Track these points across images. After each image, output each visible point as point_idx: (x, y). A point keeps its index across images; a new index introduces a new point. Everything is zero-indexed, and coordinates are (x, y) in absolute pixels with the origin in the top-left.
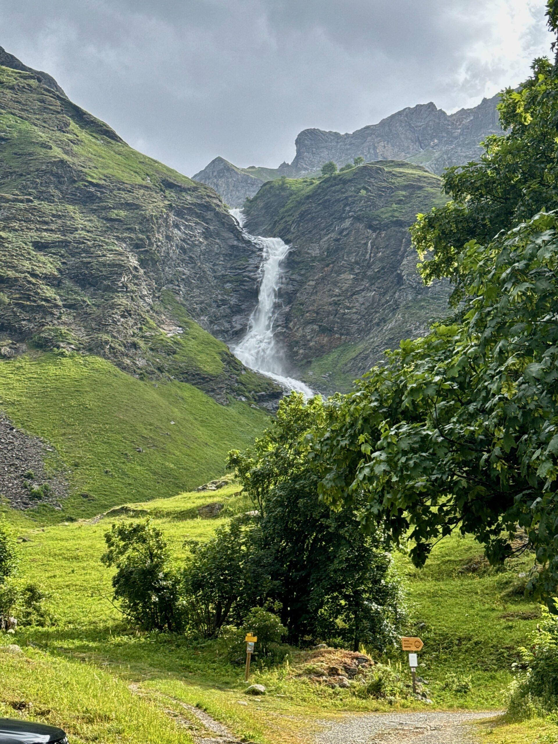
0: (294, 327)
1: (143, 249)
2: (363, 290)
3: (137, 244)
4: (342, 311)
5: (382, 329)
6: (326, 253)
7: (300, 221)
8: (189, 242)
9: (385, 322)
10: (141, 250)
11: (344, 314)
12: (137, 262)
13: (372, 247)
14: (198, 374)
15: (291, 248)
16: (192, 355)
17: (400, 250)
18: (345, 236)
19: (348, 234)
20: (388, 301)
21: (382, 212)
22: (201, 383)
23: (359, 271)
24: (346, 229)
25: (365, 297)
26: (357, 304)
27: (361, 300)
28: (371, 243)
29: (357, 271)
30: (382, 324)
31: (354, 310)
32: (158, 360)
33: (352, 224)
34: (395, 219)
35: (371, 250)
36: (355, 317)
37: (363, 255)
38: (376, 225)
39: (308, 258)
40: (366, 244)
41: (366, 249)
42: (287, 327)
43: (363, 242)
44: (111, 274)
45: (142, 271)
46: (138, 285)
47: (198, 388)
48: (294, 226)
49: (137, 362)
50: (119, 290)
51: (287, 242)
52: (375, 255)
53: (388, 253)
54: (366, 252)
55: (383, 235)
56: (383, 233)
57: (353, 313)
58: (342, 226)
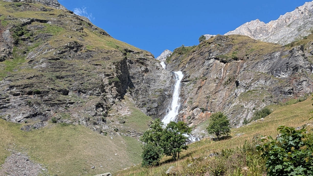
1: (111, 77)
2: (220, 90)
3: (108, 74)
5: (230, 107)
6: (202, 75)
7: (190, 62)
9: (231, 103)
11: (212, 102)
12: (107, 83)
13: (224, 70)
17: (237, 71)
18: (211, 67)
20: (232, 94)
25: (221, 93)
26: (218, 97)
27: (220, 95)
29: (217, 82)
30: (230, 105)
33: (214, 61)
34: (234, 57)
36: (217, 103)
37: (219, 74)
38: (225, 60)
39: (194, 78)
48: (187, 65)
49: (103, 127)
52: (226, 74)
53: (231, 72)
54: (221, 73)
55: (229, 65)
56: (229, 64)
57: (216, 101)
58: (209, 63)
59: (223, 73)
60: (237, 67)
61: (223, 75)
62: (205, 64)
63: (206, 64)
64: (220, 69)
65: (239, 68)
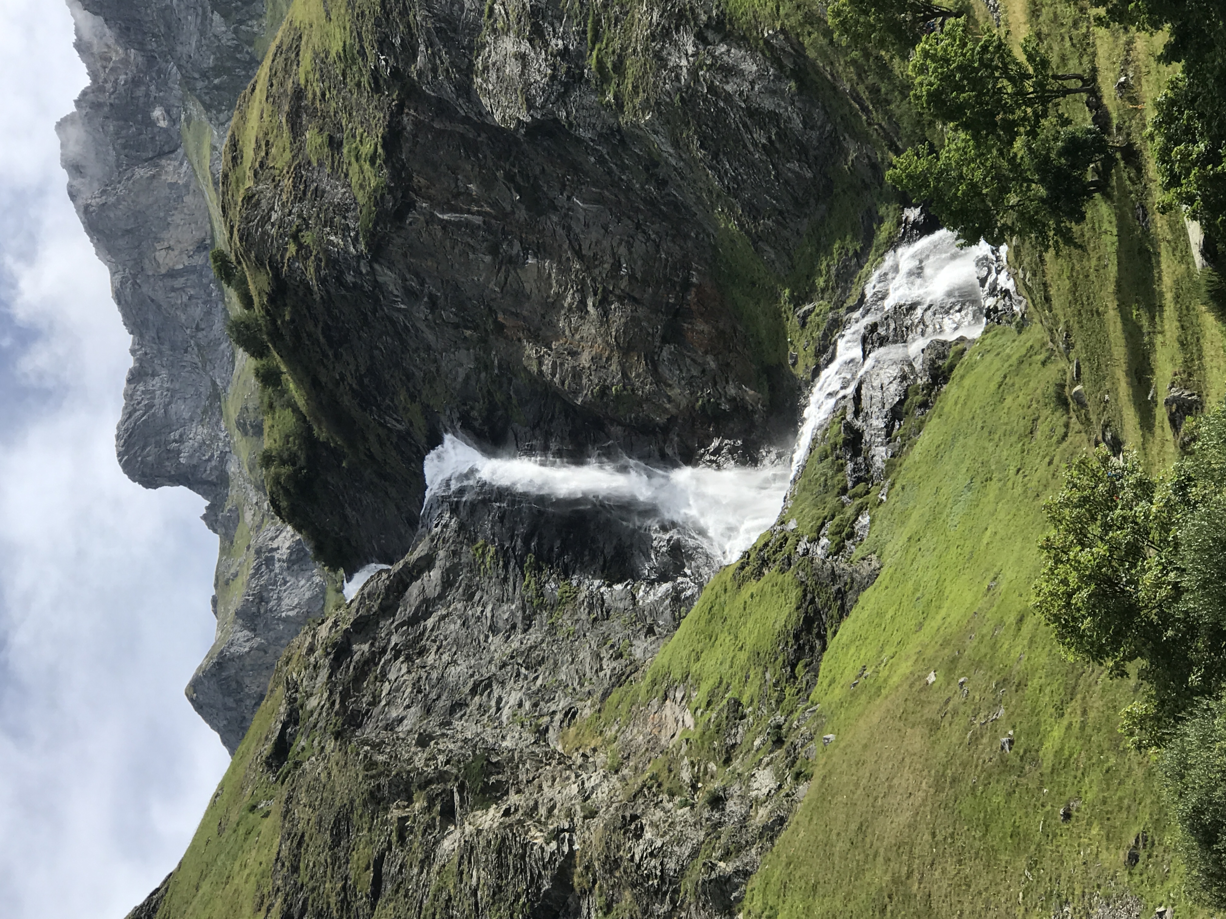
0: (666, 410)
1: (457, 797)
2: (568, 229)
3: (442, 813)
4: (624, 284)
5: (675, 169)
6: (468, 333)
7: (378, 407)
8: (433, 696)
9: (656, 165)
10: (457, 803)
11: (632, 277)
12: (492, 811)
13: (453, 209)
14: (797, 637)
15: (453, 427)
16: (743, 656)
17: (462, 135)
18: (422, 283)
19: (417, 275)
20: (601, 160)
21: (362, 187)
22: (822, 627)
23: (517, 243)
24: (404, 280)
25: (586, 225)
26: (606, 243)
27: (595, 234)
28: (443, 212)
29: (517, 247)
30: (662, 172)
31: (622, 250)
32: (757, 742)
33: (391, 266)
34: (380, 150)
35: (461, 211)
36: (640, 247)
37: (473, 235)
38: (395, 199)
39: (478, 380)
40: (445, 224)
41: (458, 225)
42: (666, 430)
43: (439, 234)
44: (523, 871)
45: (513, 798)
46: (553, 807)
47: (835, 633)
48: (391, 423)
49: (765, 791)
50: (566, 849)
51: (435, 441)
52: (474, 200)
53: (469, 167)
54: (468, 224)
55: (421, 180)
56: (419, 180)
57: (630, 253)
58: (396, 292)
59: (469, 212)
60: (440, 133)
61: (479, 213)
62: (401, 318)
63: (399, 310)
64: (444, 228)
65: (448, 124)
